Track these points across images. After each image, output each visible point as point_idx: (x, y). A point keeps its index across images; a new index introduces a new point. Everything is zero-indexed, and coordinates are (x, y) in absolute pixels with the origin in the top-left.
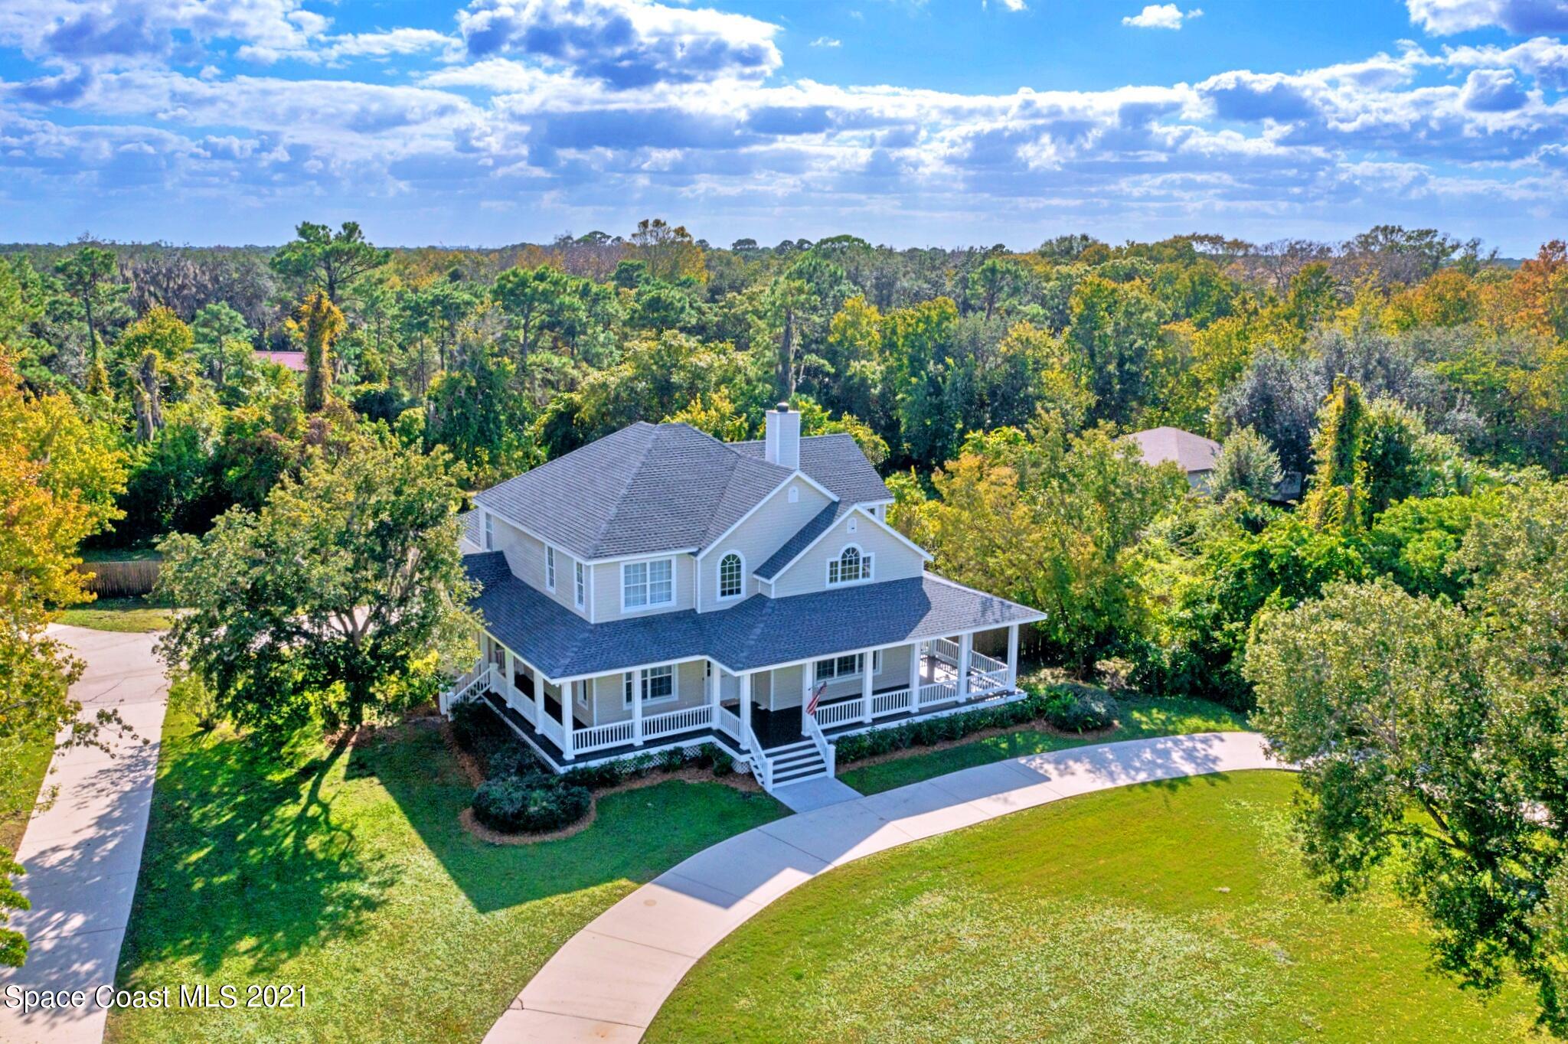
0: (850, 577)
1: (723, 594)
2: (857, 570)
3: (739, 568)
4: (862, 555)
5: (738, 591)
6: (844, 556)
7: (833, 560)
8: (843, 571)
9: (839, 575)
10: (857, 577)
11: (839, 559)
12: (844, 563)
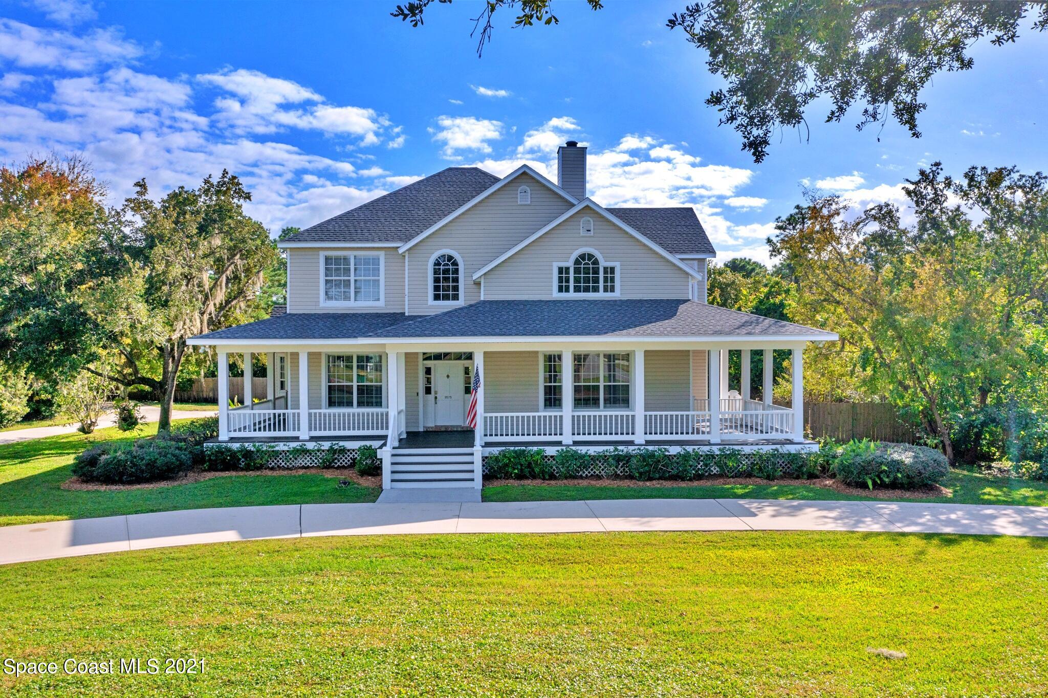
0: (587, 290)
1: (437, 297)
2: (596, 280)
3: (456, 271)
4: (603, 264)
5: (456, 297)
6: (577, 262)
7: (564, 265)
8: (577, 280)
9: (572, 284)
10: (596, 289)
11: (570, 264)
12: (577, 271)
